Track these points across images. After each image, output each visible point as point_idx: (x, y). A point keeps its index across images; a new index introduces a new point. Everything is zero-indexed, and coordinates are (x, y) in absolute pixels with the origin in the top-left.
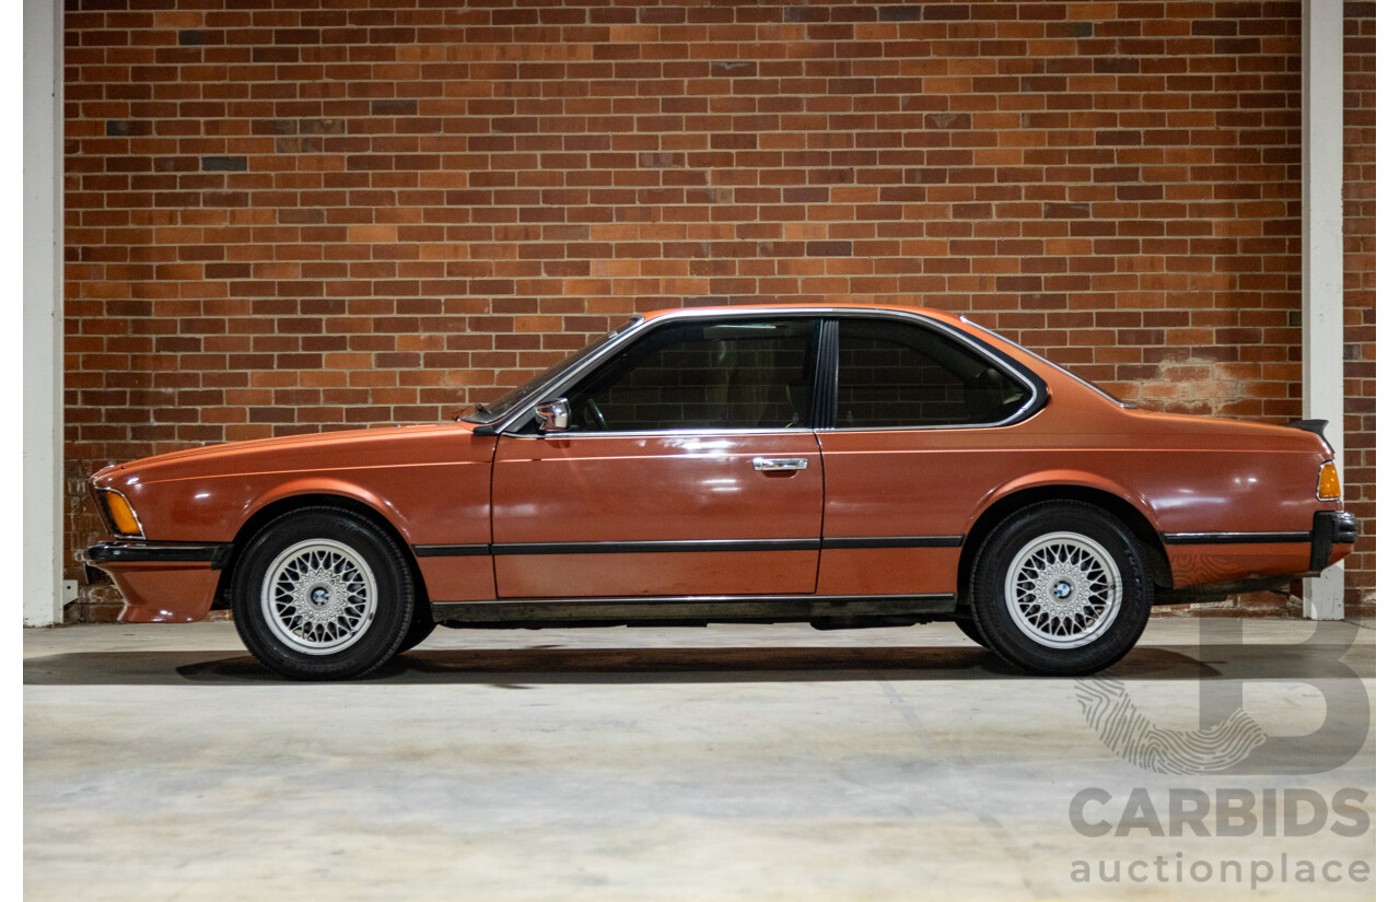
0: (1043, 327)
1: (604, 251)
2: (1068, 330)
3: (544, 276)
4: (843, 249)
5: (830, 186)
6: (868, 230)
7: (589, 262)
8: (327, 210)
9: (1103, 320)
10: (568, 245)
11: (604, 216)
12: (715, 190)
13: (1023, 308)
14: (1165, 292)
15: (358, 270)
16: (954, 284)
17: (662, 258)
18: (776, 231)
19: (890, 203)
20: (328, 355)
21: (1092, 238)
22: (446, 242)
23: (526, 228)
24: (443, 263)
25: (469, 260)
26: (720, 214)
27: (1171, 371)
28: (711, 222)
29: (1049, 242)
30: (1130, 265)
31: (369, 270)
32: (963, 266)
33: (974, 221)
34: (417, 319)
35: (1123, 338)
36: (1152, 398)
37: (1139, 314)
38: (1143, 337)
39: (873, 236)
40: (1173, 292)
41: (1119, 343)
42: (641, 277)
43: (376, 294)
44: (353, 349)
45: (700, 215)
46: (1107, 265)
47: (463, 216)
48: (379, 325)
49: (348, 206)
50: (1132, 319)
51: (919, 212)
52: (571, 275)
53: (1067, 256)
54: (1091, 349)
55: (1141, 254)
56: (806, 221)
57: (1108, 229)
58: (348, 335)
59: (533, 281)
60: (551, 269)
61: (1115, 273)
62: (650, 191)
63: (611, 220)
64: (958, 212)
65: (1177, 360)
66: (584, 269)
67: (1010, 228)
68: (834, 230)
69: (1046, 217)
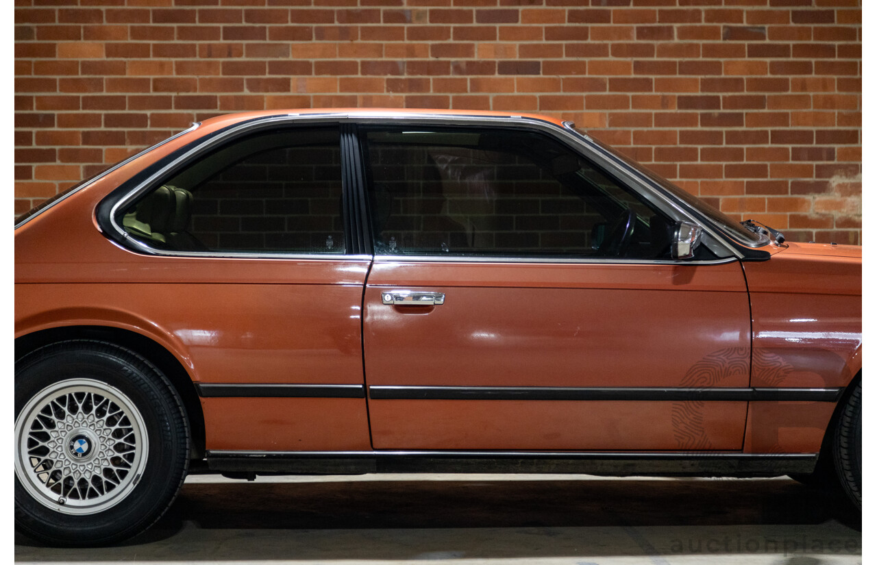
0: (721, 144)
1: (304, 68)
2: (745, 146)
3: (246, 92)
4: (533, 68)
5: (521, 8)
6: (556, 50)
7: (289, 79)
8: (37, 27)
9: (778, 137)
10: (270, 63)
11: (304, 35)
12: (410, 11)
13: (702, 125)
14: (836, 111)
15: (65, 85)
16: (637, 102)
17: (359, 76)
18: (468, 50)
19: (577, 25)
20: (38, 167)
21: (768, 60)
22: (152, 59)
23: (229, 46)
24: (148, 80)
25: (174, 76)
26: (415, 34)
27: (839, 186)
28: (407, 42)
29: (727, 63)
30: (803, 86)
31: (78, 85)
32: (646, 85)
33: (656, 43)
34: (124, 132)
35: (797, 154)
36: (823, 211)
37: (811, 132)
38: (815, 154)
39: (561, 56)
40: (844, 111)
41: (793, 159)
42: (339, 94)
43: (83, 108)
44: (62, 161)
45: (397, 34)
46: (783, 85)
47: (168, 34)
48: (87, 138)
49: (57, 23)
50: (806, 137)
51: (604, 34)
52: (273, 91)
53: (745, 77)
54: (766, 166)
55: (813, 76)
56: (498, 42)
57: (784, 51)
58: (57, 148)
59: (235, 97)
60: (254, 86)
61: (790, 93)
62: (347, 11)
63: (311, 39)
64: (641, 33)
65: (847, 176)
66: (285, 85)
67: (691, 50)
68: (524, 50)
69: (724, 39)
